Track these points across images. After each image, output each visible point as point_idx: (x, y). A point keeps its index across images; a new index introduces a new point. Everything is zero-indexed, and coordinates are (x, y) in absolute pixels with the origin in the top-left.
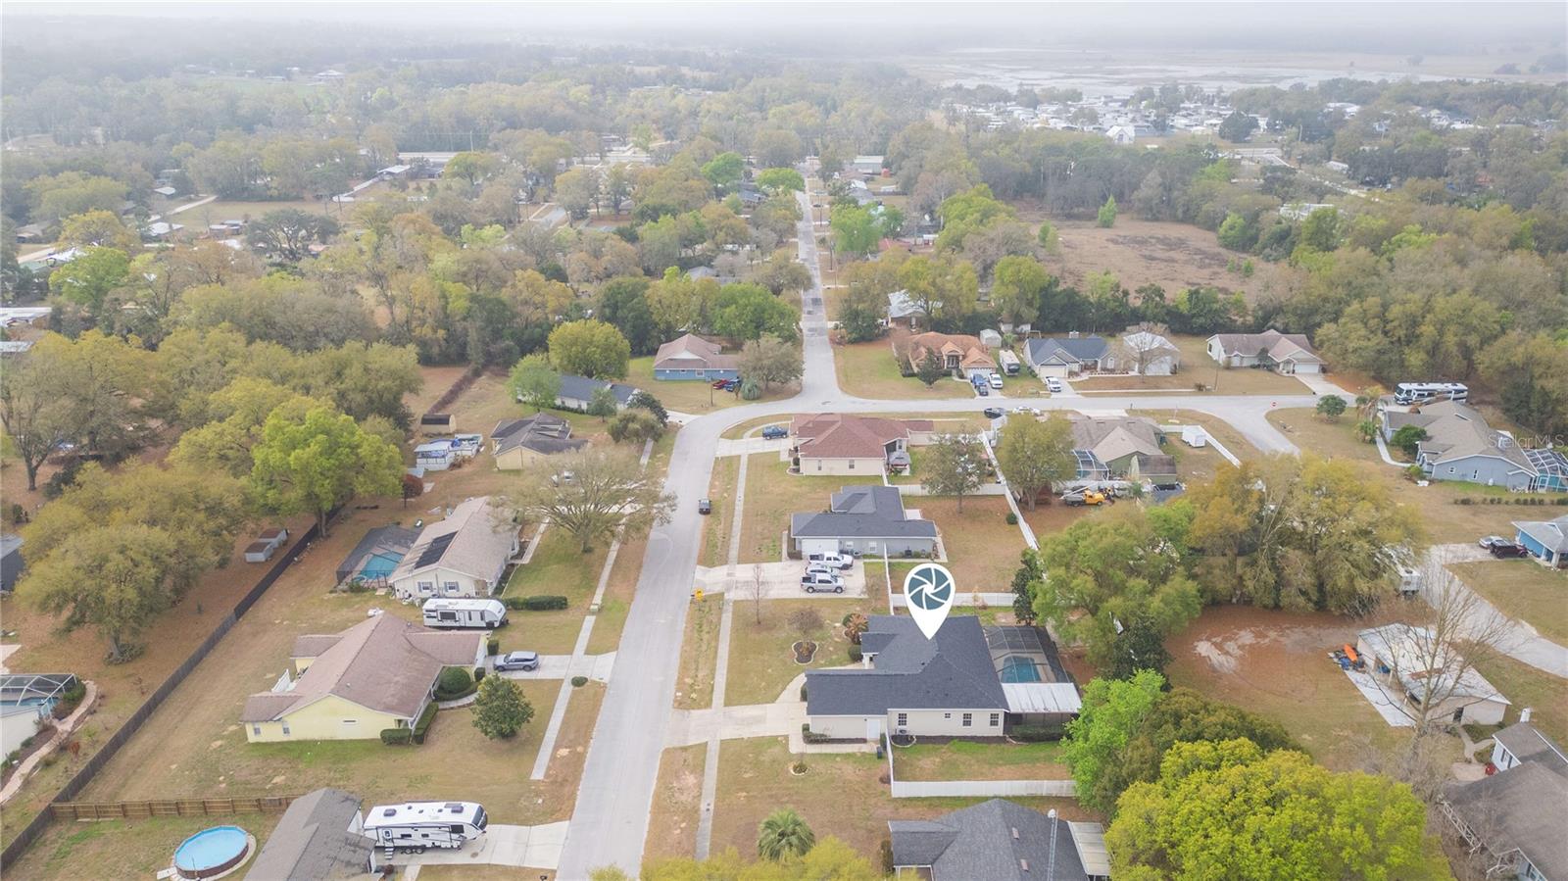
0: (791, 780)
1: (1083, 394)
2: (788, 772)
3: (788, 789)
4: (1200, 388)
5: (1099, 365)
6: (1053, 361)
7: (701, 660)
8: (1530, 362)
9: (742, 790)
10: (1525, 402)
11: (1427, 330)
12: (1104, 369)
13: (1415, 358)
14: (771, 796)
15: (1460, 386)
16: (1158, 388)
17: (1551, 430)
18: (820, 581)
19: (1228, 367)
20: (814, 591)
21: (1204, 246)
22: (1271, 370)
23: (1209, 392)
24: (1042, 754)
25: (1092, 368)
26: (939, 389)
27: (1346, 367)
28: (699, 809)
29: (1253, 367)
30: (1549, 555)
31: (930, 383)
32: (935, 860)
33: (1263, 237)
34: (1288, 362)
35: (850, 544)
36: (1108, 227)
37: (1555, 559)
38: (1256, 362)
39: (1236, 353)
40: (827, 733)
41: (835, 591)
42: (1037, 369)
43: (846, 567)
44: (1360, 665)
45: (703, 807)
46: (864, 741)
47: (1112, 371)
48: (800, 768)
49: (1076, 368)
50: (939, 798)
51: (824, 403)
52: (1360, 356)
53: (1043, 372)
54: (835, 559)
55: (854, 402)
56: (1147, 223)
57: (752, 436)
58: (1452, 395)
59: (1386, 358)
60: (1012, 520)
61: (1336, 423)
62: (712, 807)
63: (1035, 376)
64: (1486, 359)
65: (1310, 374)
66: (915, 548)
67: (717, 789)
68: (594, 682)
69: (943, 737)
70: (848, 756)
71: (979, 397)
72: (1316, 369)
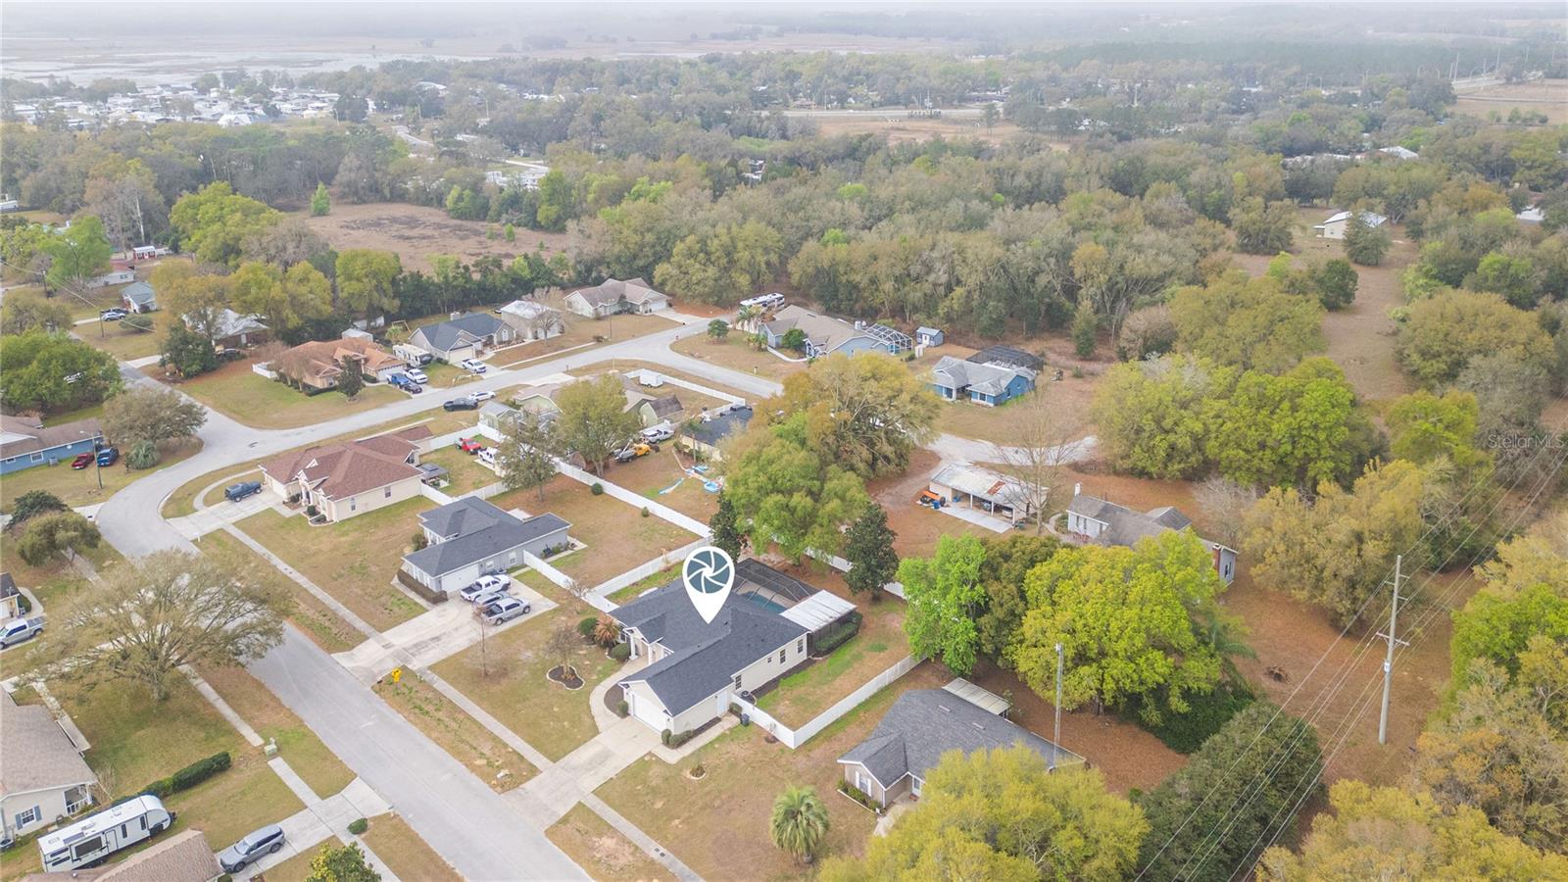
0: (702, 785)
1: (508, 368)
2: (690, 781)
3: (709, 793)
4: (599, 339)
5: (495, 340)
6: (460, 344)
7: (466, 737)
8: (834, 264)
9: (672, 818)
10: (835, 295)
11: (743, 256)
12: (501, 343)
13: (744, 280)
14: (703, 809)
15: (778, 295)
16: (563, 348)
17: (860, 312)
18: (508, 608)
19: (598, 318)
20: (503, 621)
21: (437, 220)
22: (633, 313)
23: (608, 342)
24: (848, 657)
25: (489, 343)
26: (363, 398)
27: (693, 297)
28: (653, 862)
29: (616, 313)
30: (949, 392)
31: (352, 394)
32: (906, 765)
33: (494, 205)
34: (645, 303)
35: (491, 563)
36: (324, 215)
37: (954, 393)
38: (617, 309)
39: (600, 304)
40: (688, 728)
41: (524, 612)
42: (446, 356)
43: (506, 587)
44: (943, 502)
45: (655, 855)
46: (717, 720)
47: (509, 343)
48: (698, 771)
49: (479, 346)
50: (825, 728)
51: (252, 445)
52: (705, 286)
53: (455, 358)
54: (494, 583)
55: (287, 435)
56: (356, 207)
57: (208, 502)
58: (776, 303)
59: (721, 283)
60: (597, 491)
61: (725, 342)
62: (662, 850)
63: (446, 363)
64: (796, 269)
65: (662, 310)
66: (552, 544)
67: (647, 833)
68: (375, 819)
69: (769, 683)
70: (721, 738)
71: (414, 396)
72: (664, 305)
